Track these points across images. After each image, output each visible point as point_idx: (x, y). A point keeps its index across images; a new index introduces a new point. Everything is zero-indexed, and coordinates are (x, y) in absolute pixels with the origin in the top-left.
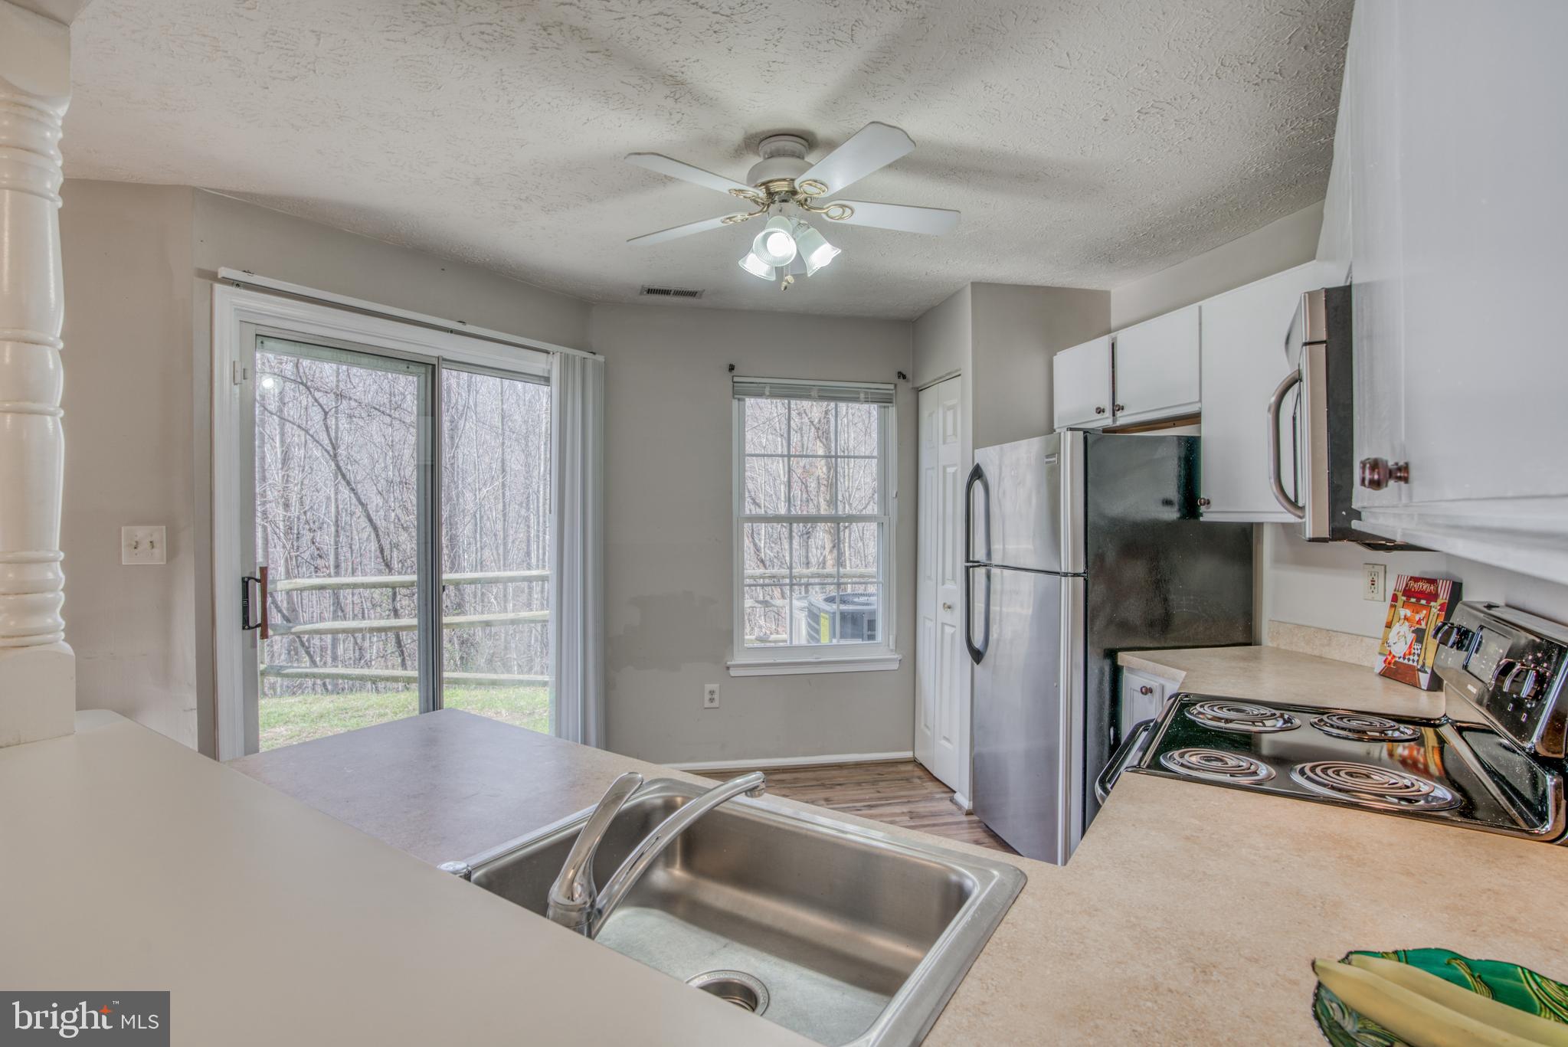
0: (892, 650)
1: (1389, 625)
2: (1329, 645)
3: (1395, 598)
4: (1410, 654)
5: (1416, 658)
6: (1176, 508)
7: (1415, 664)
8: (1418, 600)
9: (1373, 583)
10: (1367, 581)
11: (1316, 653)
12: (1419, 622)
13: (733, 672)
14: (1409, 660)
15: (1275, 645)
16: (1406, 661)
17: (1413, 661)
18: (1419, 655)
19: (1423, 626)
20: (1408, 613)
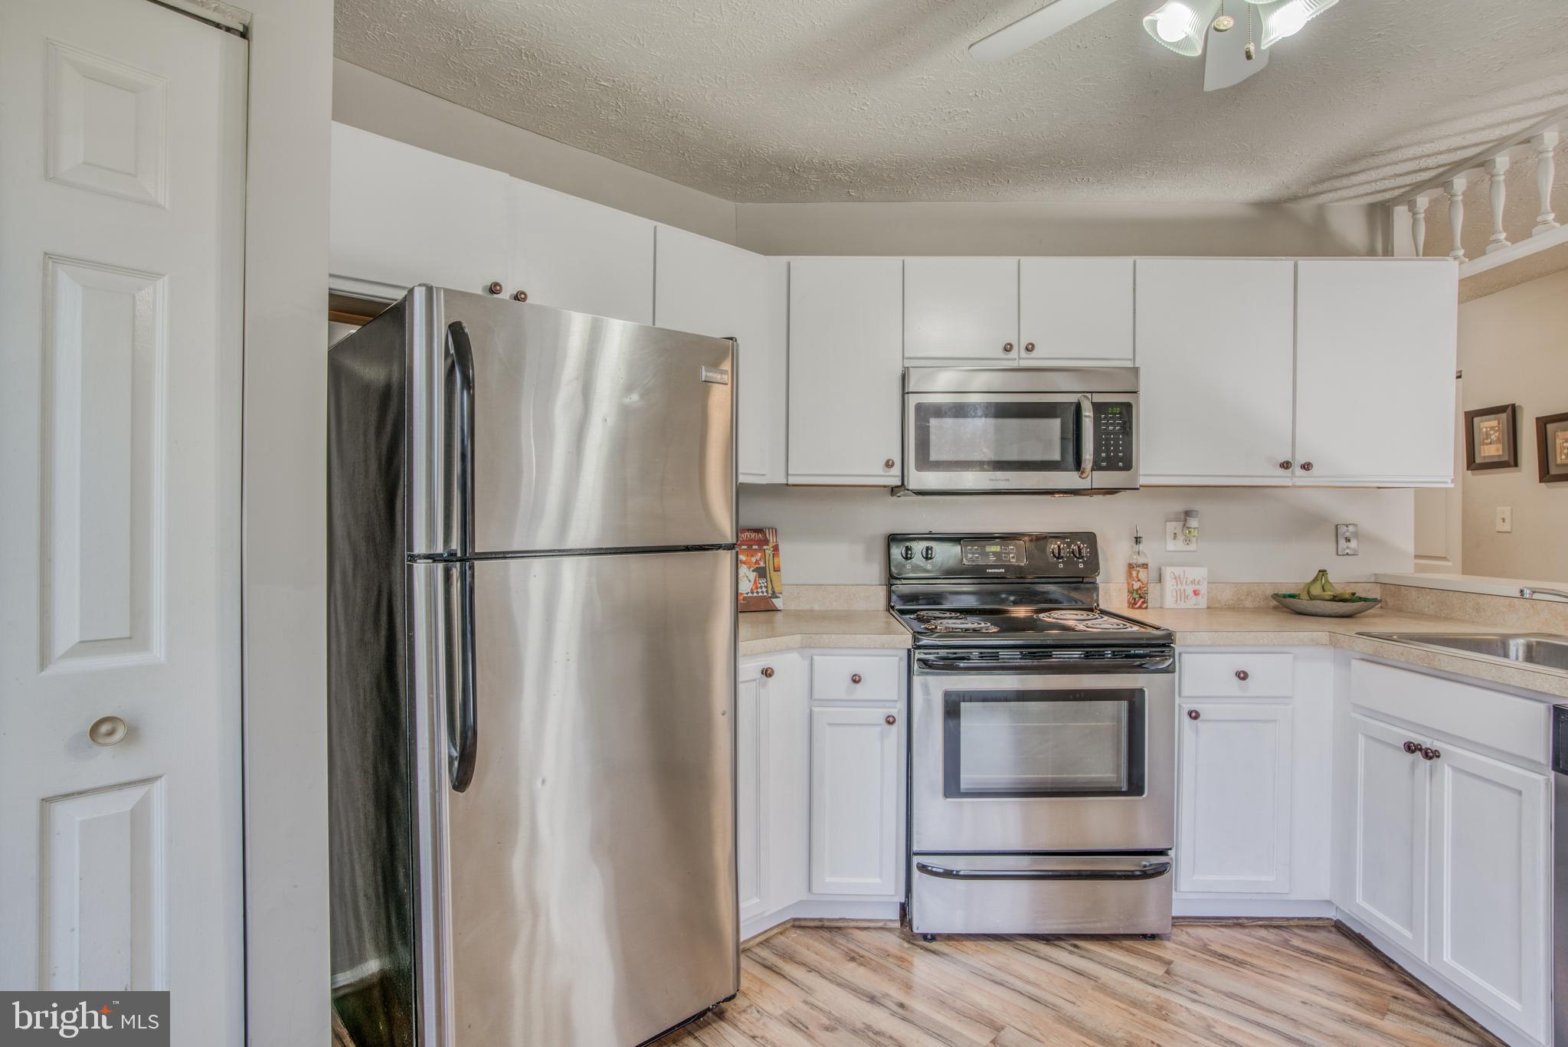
4: (757, 588)
5: (764, 589)
7: (765, 594)
8: (750, 546)
12: (757, 562)
14: (758, 593)
16: (755, 594)
17: (762, 592)
18: (766, 587)
19: (762, 564)
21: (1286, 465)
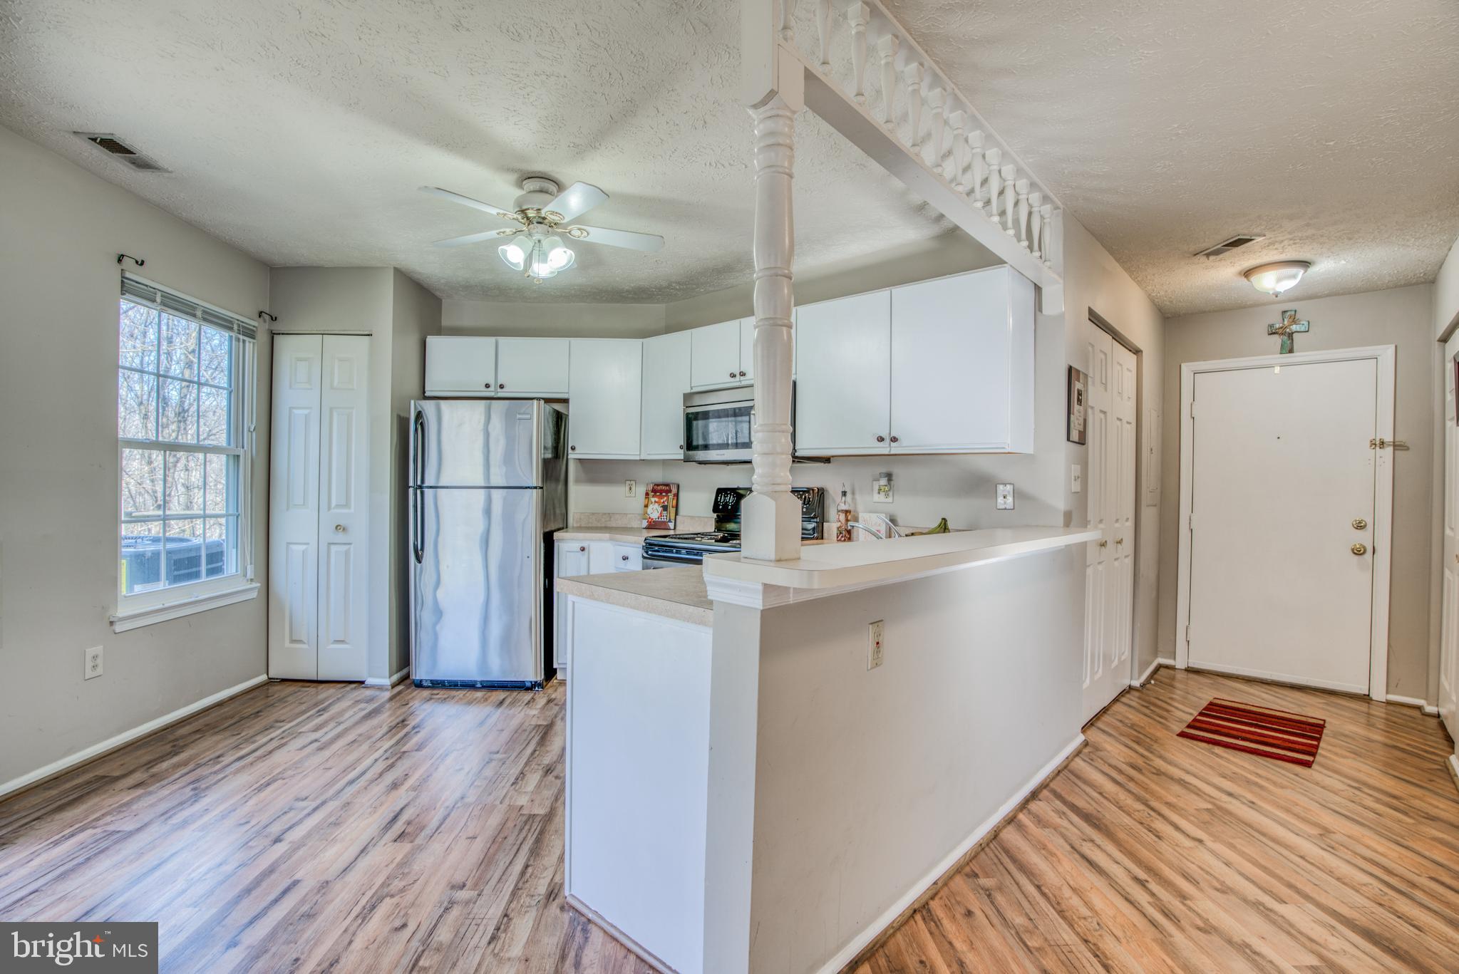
0: (252, 580)
1: (646, 506)
2: (610, 520)
3: (647, 494)
4: (662, 516)
5: (665, 517)
6: (550, 451)
8: (661, 493)
9: (630, 489)
10: (627, 488)
11: (603, 525)
12: (664, 502)
13: (118, 628)
14: (662, 519)
15: (578, 525)
16: (659, 520)
19: (666, 503)
20: (657, 500)
21: (881, 439)
